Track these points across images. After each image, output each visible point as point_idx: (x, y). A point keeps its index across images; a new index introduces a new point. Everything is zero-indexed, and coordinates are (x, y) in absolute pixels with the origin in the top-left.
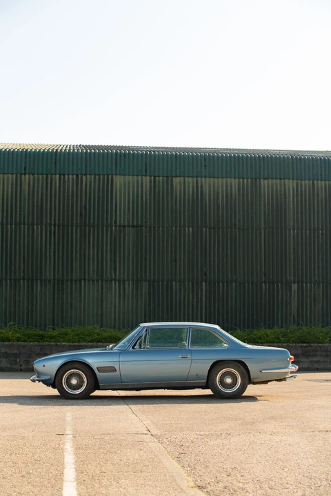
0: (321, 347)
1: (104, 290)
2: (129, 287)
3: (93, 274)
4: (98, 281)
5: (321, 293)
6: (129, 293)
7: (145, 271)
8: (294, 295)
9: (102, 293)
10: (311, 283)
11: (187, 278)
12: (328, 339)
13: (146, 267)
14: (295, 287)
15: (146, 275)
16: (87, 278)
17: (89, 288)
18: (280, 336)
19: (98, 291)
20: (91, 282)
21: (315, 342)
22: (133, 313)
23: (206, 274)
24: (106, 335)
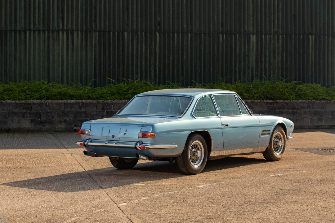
0: (287, 104)
1: (51, 41)
2: (78, 38)
3: (39, 24)
4: (44, 31)
5: (280, 45)
6: (78, 44)
7: (95, 21)
8: (253, 47)
9: (49, 45)
10: (270, 34)
11: (139, 28)
12: (294, 95)
13: (96, 16)
14: (253, 38)
15: (96, 25)
16: (32, 28)
17: (35, 39)
18: (243, 92)
19: (44, 42)
20: (37, 33)
21: (280, 99)
22: (82, 66)
23: (160, 24)
24: (56, 91)
